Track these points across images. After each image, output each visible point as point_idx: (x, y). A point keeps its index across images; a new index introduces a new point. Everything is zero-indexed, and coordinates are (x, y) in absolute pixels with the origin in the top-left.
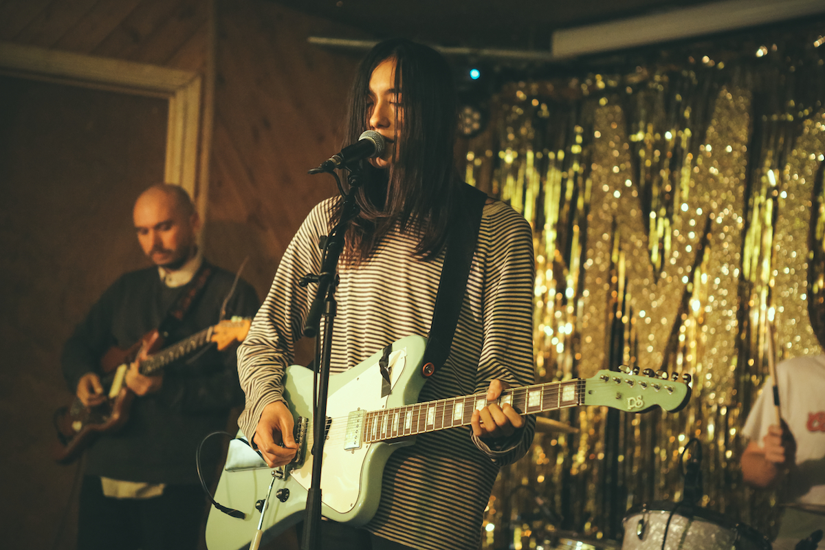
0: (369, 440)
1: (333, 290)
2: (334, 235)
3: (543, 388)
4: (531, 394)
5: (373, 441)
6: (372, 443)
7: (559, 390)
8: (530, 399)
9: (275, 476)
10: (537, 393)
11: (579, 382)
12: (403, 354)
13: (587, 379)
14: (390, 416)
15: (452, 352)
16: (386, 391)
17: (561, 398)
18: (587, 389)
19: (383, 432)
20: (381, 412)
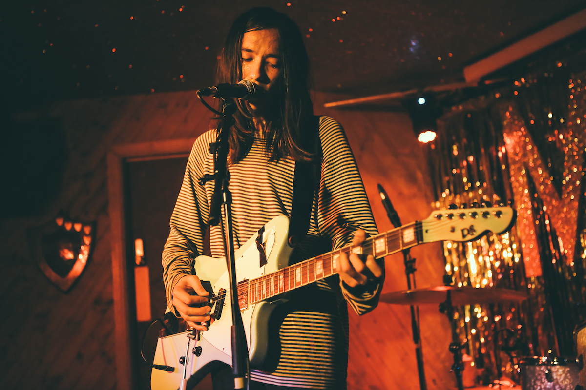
0: (253, 301)
1: (227, 184)
2: (219, 141)
3: (386, 236)
4: (377, 242)
5: (257, 302)
6: (256, 303)
7: (400, 235)
8: (376, 246)
9: (190, 338)
10: (382, 240)
11: (416, 224)
12: (273, 232)
13: (423, 221)
14: (268, 280)
15: (311, 224)
16: (263, 261)
17: (403, 241)
18: (424, 229)
19: (264, 294)
20: (260, 278)
